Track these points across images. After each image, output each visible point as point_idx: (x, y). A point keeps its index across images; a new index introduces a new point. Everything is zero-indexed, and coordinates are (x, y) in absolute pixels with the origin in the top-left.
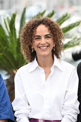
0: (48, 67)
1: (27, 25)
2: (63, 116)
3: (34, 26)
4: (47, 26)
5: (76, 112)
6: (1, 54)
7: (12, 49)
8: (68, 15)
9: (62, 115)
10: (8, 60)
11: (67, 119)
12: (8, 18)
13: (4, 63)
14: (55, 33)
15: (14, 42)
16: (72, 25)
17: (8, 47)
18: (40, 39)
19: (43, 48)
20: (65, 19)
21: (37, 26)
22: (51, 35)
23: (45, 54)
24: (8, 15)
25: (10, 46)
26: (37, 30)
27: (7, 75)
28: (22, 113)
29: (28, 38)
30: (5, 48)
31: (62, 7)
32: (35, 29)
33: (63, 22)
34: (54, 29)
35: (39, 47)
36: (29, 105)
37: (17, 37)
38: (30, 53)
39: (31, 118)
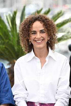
0: (43, 57)
1: (25, 21)
2: (57, 100)
3: (30, 23)
4: (42, 23)
5: (68, 96)
6: (4, 46)
7: (13, 42)
8: (62, 12)
9: (55, 99)
10: (9, 52)
11: (61, 102)
12: (10, 15)
13: (6, 54)
14: (49, 28)
15: (15, 36)
16: (65, 21)
17: (10, 40)
18: (36, 33)
19: (38, 41)
20: (59, 16)
21: (33, 23)
22: (45, 31)
23: (40, 47)
24: (10, 13)
25: (12, 39)
26: (33, 26)
27: (9, 64)
28: (20, 97)
29: (25, 33)
30: (7, 41)
31: (57, 5)
32: (31, 25)
33: (58, 18)
34: (48, 25)
35: (35, 41)
36: (26, 90)
37: (18, 31)
38: (28, 46)
39: (28, 102)
